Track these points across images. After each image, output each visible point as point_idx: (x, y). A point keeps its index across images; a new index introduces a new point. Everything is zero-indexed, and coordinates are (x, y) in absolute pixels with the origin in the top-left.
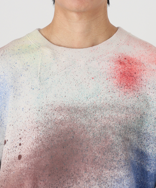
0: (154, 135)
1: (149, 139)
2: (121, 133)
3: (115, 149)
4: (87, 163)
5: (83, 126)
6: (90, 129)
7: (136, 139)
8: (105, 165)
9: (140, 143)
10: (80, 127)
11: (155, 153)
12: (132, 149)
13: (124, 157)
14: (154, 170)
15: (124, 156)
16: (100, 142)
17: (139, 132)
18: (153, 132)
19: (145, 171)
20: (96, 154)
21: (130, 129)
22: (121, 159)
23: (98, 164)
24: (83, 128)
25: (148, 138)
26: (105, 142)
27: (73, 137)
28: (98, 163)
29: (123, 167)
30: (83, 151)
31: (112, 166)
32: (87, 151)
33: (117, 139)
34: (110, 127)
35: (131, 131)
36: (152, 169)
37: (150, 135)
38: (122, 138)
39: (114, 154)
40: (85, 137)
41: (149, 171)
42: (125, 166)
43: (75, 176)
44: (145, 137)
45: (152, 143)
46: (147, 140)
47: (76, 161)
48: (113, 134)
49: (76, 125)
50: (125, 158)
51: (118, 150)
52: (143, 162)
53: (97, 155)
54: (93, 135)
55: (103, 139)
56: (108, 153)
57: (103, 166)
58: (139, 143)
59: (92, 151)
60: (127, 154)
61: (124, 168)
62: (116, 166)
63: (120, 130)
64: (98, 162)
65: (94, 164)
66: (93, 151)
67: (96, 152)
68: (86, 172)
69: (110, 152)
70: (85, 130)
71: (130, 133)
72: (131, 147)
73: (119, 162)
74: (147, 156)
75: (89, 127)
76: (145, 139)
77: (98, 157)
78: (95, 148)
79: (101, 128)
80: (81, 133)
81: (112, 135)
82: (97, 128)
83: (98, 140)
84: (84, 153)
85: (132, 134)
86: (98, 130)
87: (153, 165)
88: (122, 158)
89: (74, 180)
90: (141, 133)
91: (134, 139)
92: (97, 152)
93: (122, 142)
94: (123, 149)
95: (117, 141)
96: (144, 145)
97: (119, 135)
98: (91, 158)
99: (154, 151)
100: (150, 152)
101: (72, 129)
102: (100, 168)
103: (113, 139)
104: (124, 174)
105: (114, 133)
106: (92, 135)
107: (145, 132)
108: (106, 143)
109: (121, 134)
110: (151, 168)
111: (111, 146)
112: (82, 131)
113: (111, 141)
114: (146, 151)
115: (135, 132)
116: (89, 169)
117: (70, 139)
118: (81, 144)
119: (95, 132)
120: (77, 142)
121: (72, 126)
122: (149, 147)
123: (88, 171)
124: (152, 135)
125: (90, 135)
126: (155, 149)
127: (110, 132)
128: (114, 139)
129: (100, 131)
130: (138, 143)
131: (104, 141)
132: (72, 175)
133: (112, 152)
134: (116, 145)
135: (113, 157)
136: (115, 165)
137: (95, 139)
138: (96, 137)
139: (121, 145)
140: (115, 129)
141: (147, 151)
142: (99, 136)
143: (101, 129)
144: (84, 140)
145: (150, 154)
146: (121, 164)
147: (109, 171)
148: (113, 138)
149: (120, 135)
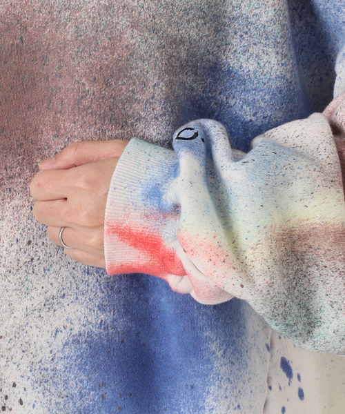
0: (259, 19)
1: (246, 33)
2: (155, 23)
3: (139, 70)
4: (61, 112)
5: (48, 7)
6: (68, 14)
7: (207, 36)
8: (110, 113)
9: (224, 47)
10: (40, 12)
11: (265, 70)
12: (195, 66)
13: (162, 91)
14: (264, 118)
15: (164, 88)
16: (95, 51)
17: (216, 17)
18: (257, 11)
19: (239, 121)
20: (84, 84)
21: (185, 10)
22: (153, 97)
23: (92, 113)
24: (49, 12)
25: (246, 30)
26: (108, 51)
27: (21, 39)
28: (90, 111)
29: (157, 119)
30: (50, 79)
31: (129, 116)
32: (60, 77)
33: (146, 41)
34: (124, 7)
35: (191, 16)
36: (260, 114)
37: (249, 20)
38: (160, 38)
39: (134, 84)
40: (53, 38)
41: (251, 121)
42: (165, 115)
43: (26, 146)
44: (236, 27)
45: (255, 44)
46: (241, 36)
47: (30, 108)
48: (133, 26)
49: (29, 7)
50: (167, 93)
51: (147, 72)
52: (234, 97)
53: (87, 88)
54: (75, 32)
55: (104, 41)
56: (117, 80)
57: (105, 116)
58: (218, 47)
59: (73, 77)
60: (171, 81)
61: (162, 122)
62: (142, 114)
63: (154, 17)
64: (90, 107)
65: (80, 114)
66: (76, 78)
67: (83, 80)
68: (56, 136)
69: (125, 76)
70: (53, 20)
71: (188, 22)
72: (192, 62)
73: (148, 105)
74: (245, 80)
75: (66, 9)
76: (236, 33)
77: (91, 92)
78: (81, 69)
79: (100, 10)
80: (44, 27)
81: (129, 31)
82: (86, 10)
83: (90, 44)
84: (53, 85)
85: (194, 24)
86: (90, 17)
87: (262, 104)
88: (157, 93)
89: (23, 159)
90: (225, 17)
91: (201, 38)
92: (87, 80)
93: (158, 48)
94: (161, 69)
95: (144, 47)
96: (235, 51)
97: (149, 30)
98: (71, 96)
99: (262, 64)
100: (251, 68)
101: (18, 18)
102: (96, 124)
103: (133, 41)
104: (160, 136)
105: (135, 25)
106: (72, 30)
107: (234, 13)
108: (113, 54)
109: (157, 27)
110: (256, 113)
111: (128, 60)
112: (47, 23)
113: (127, 47)
114: (241, 67)
115: (204, 18)
116: (65, 128)
117: (12, 45)
118: (44, 59)
119: (81, 23)
120: (34, 52)
121: (18, 9)
122: (248, 54)
123: (62, 132)
124: (253, 20)
125: (68, 33)
126: (265, 60)
127: (123, 22)
128: (137, 41)
129: (97, 21)
130: (216, 49)
131: (106, 48)
132: (18, 143)
133: (130, 78)
134: (141, 58)
135: (133, 91)
136: (138, 113)
137: (82, 41)
138: (83, 37)
139: (157, 58)
140: (140, 13)
141: (244, 65)
142: (94, 32)
143: (99, 15)
144: (51, 46)
145: (252, 76)
146: (153, 109)
147: (120, 131)
148: (132, 38)
149: (154, 30)
